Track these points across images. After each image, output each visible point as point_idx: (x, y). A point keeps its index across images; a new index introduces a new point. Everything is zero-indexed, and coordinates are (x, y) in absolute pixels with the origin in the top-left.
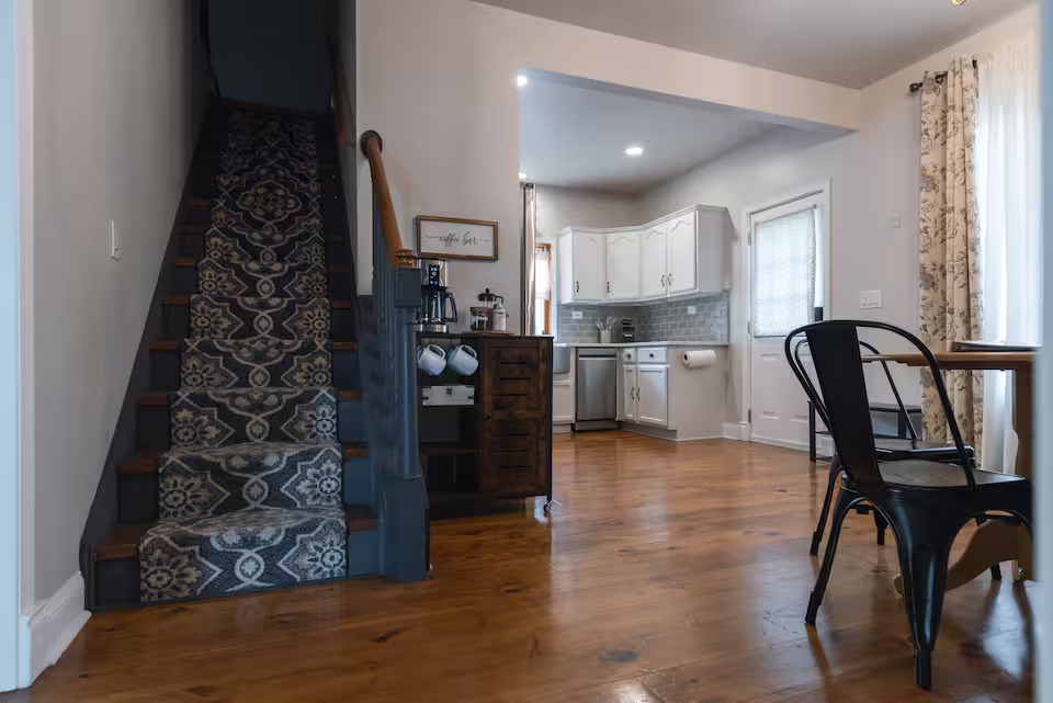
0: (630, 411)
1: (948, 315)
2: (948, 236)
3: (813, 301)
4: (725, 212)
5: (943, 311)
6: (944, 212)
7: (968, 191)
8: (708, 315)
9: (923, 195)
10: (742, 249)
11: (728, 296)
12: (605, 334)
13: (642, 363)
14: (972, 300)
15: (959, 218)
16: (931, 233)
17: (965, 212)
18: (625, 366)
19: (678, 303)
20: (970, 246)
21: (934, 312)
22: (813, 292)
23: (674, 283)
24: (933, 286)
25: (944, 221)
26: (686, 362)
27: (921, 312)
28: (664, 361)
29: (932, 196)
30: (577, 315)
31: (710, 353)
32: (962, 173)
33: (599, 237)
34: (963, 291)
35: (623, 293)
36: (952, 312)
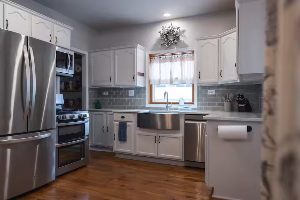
30: (211, 92)
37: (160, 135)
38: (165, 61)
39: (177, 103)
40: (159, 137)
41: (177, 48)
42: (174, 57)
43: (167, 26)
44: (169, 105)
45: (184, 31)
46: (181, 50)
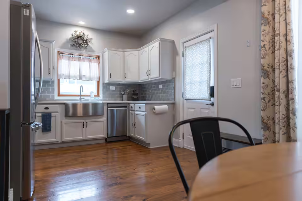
0: (132, 133)
1: (277, 93)
2: (276, 49)
3: (210, 83)
4: (173, 42)
5: (273, 90)
6: (274, 37)
7: (287, 24)
8: (166, 89)
9: (263, 27)
10: (180, 59)
11: (175, 80)
12: (125, 97)
13: (137, 111)
14: (290, 84)
15: (282, 39)
16: (267, 47)
17: (286, 35)
18: (130, 112)
19: (155, 83)
20: (288, 54)
21: (269, 90)
22: (210, 79)
23: (151, 74)
24: (268, 77)
25: (274, 42)
26: (154, 111)
27: (262, 91)
28: (144, 110)
29: (267, 28)
30: (112, 88)
31: (165, 107)
32: (284, 15)
33: (121, 53)
34: (284, 80)
35: (131, 79)
36: (278, 91)
37: (87, 121)
38: (73, 59)
39: (89, 96)
40: (87, 122)
41: (85, 51)
42: (82, 58)
43: (79, 31)
44: (82, 97)
45: (91, 39)
46: (90, 53)
